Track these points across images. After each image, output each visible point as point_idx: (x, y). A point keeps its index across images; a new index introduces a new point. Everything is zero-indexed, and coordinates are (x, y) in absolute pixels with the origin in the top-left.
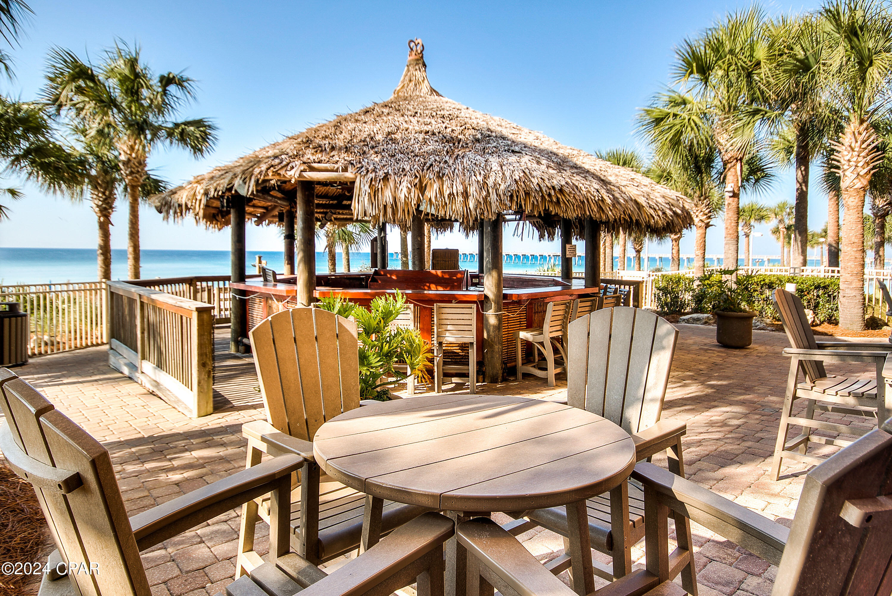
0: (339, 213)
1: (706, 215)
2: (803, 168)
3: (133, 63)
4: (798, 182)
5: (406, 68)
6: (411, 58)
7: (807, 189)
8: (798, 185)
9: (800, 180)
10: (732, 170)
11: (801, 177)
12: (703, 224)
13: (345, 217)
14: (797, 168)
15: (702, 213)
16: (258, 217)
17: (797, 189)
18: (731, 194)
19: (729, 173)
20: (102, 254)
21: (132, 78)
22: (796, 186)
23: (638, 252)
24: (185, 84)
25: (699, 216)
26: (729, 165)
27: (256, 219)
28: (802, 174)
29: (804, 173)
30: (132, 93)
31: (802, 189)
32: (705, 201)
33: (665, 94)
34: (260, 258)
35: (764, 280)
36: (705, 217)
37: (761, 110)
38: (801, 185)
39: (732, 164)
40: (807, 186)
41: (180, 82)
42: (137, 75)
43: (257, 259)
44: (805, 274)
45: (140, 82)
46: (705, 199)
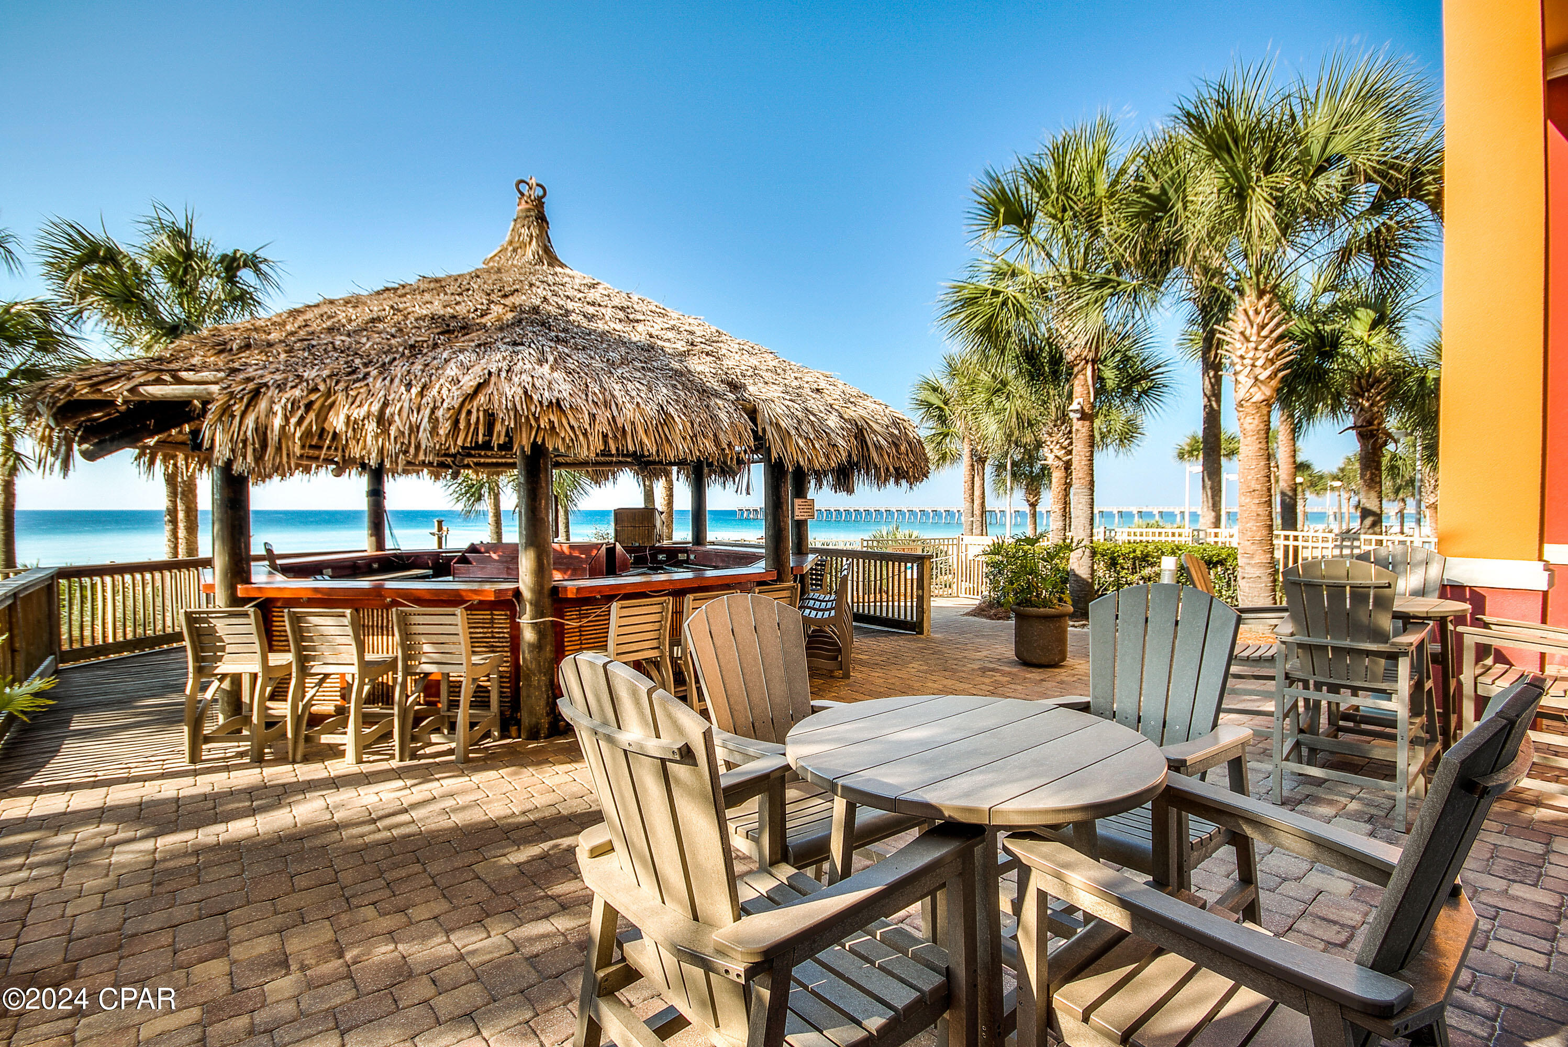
0: (480, 456)
1: (1065, 448)
2: (1212, 374)
3: (180, 235)
4: (1205, 394)
5: (513, 223)
6: (520, 207)
7: (1219, 406)
8: (1206, 399)
9: (1208, 393)
10: (1080, 377)
11: (1209, 387)
12: (1061, 463)
13: (494, 460)
14: (1203, 374)
15: (1058, 446)
16: (337, 463)
17: (1205, 406)
18: (1079, 415)
19: (1076, 382)
20: (170, 521)
21: (181, 260)
22: (1203, 401)
23: (1033, 505)
24: (262, 266)
25: (1055, 451)
26: (1076, 370)
27: (334, 466)
28: (1210, 382)
29: (1213, 380)
30: (182, 283)
31: (1211, 405)
32: (1063, 427)
33: (987, 261)
34: (440, 523)
35: (1134, 551)
36: (1063, 451)
37: (1110, 280)
38: (1209, 400)
39: (1080, 367)
40: (1218, 401)
41: (253, 262)
42: (188, 255)
43: (436, 524)
44: (1219, 540)
45: (191, 265)
46: (1063, 423)
